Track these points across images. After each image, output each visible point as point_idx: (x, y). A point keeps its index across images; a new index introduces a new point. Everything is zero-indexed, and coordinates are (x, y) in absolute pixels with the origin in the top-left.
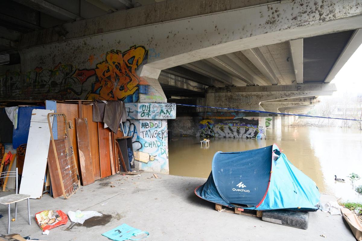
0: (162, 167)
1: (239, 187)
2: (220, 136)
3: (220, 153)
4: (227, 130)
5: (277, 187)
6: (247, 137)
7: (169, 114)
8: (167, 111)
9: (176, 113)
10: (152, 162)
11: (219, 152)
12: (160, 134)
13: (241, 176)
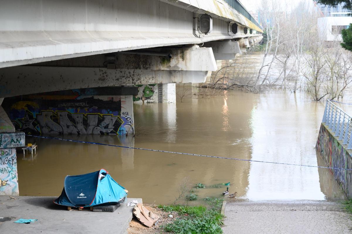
0: (13, 190)
1: (81, 196)
2: (52, 132)
3: (69, 177)
4: (65, 121)
5: (100, 193)
6: (101, 132)
7: (19, 142)
8: (17, 140)
9: (25, 141)
10: (4, 187)
11: (67, 176)
12: (10, 160)
13: (82, 190)
